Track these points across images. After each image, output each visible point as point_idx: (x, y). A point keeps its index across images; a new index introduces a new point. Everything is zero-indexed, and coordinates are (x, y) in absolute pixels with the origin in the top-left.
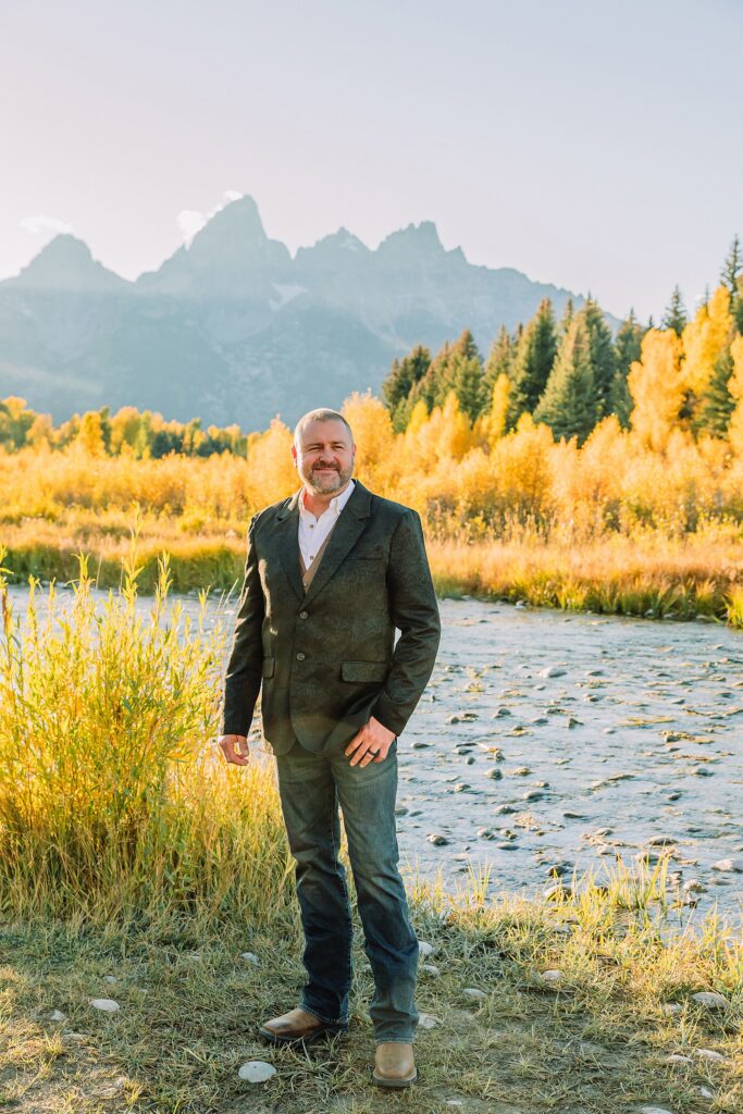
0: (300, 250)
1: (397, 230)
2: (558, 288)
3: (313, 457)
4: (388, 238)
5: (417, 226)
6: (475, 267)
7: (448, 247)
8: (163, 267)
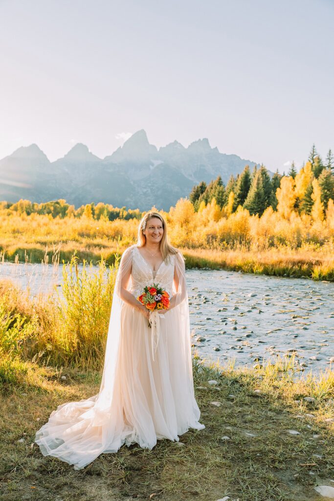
0: (161, 148)
1: (195, 141)
2: (251, 161)
4: (191, 144)
5: (202, 140)
6: (222, 154)
7: (213, 147)
8: (113, 154)
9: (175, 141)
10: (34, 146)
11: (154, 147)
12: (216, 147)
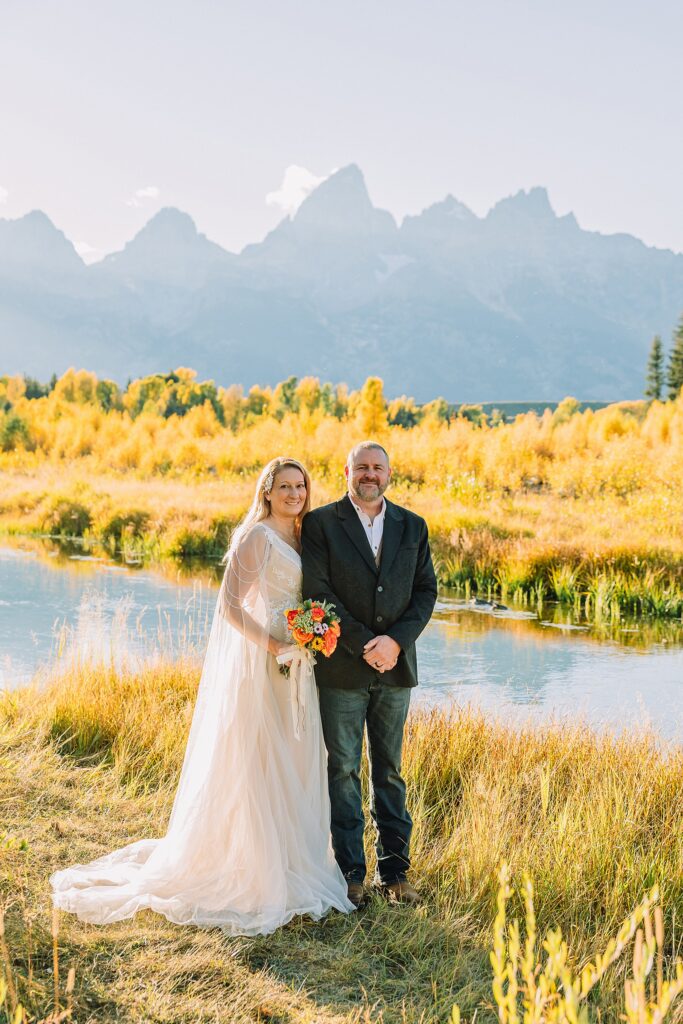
0: (407, 219)
1: (506, 196)
2: (676, 253)
3: (361, 474)
4: (497, 204)
5: (527, 191)
6: (589, 233)
7: (559, 214)
8: (267, 239)
9: (450, 197)
10: (38, 217)
11: (387, 216)
12: (571, 213)
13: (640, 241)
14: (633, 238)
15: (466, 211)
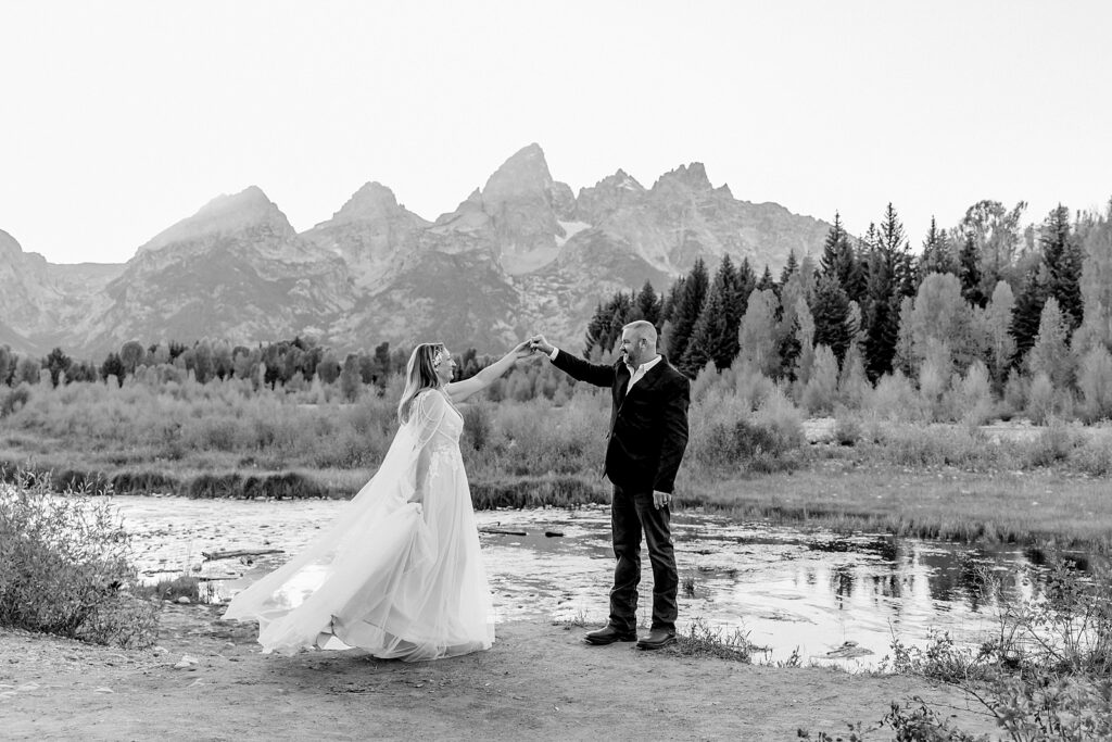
0: (582, 190)
4: (661, 178)
5: (687, 167)
6: (741, 202)
8: (458, 209)
9: (620, 170)
10: (254, 192)
11: (565, 189)
12: (726, 185)
13: (786, 209)
14: (780, 206)
15: (635, 183)
